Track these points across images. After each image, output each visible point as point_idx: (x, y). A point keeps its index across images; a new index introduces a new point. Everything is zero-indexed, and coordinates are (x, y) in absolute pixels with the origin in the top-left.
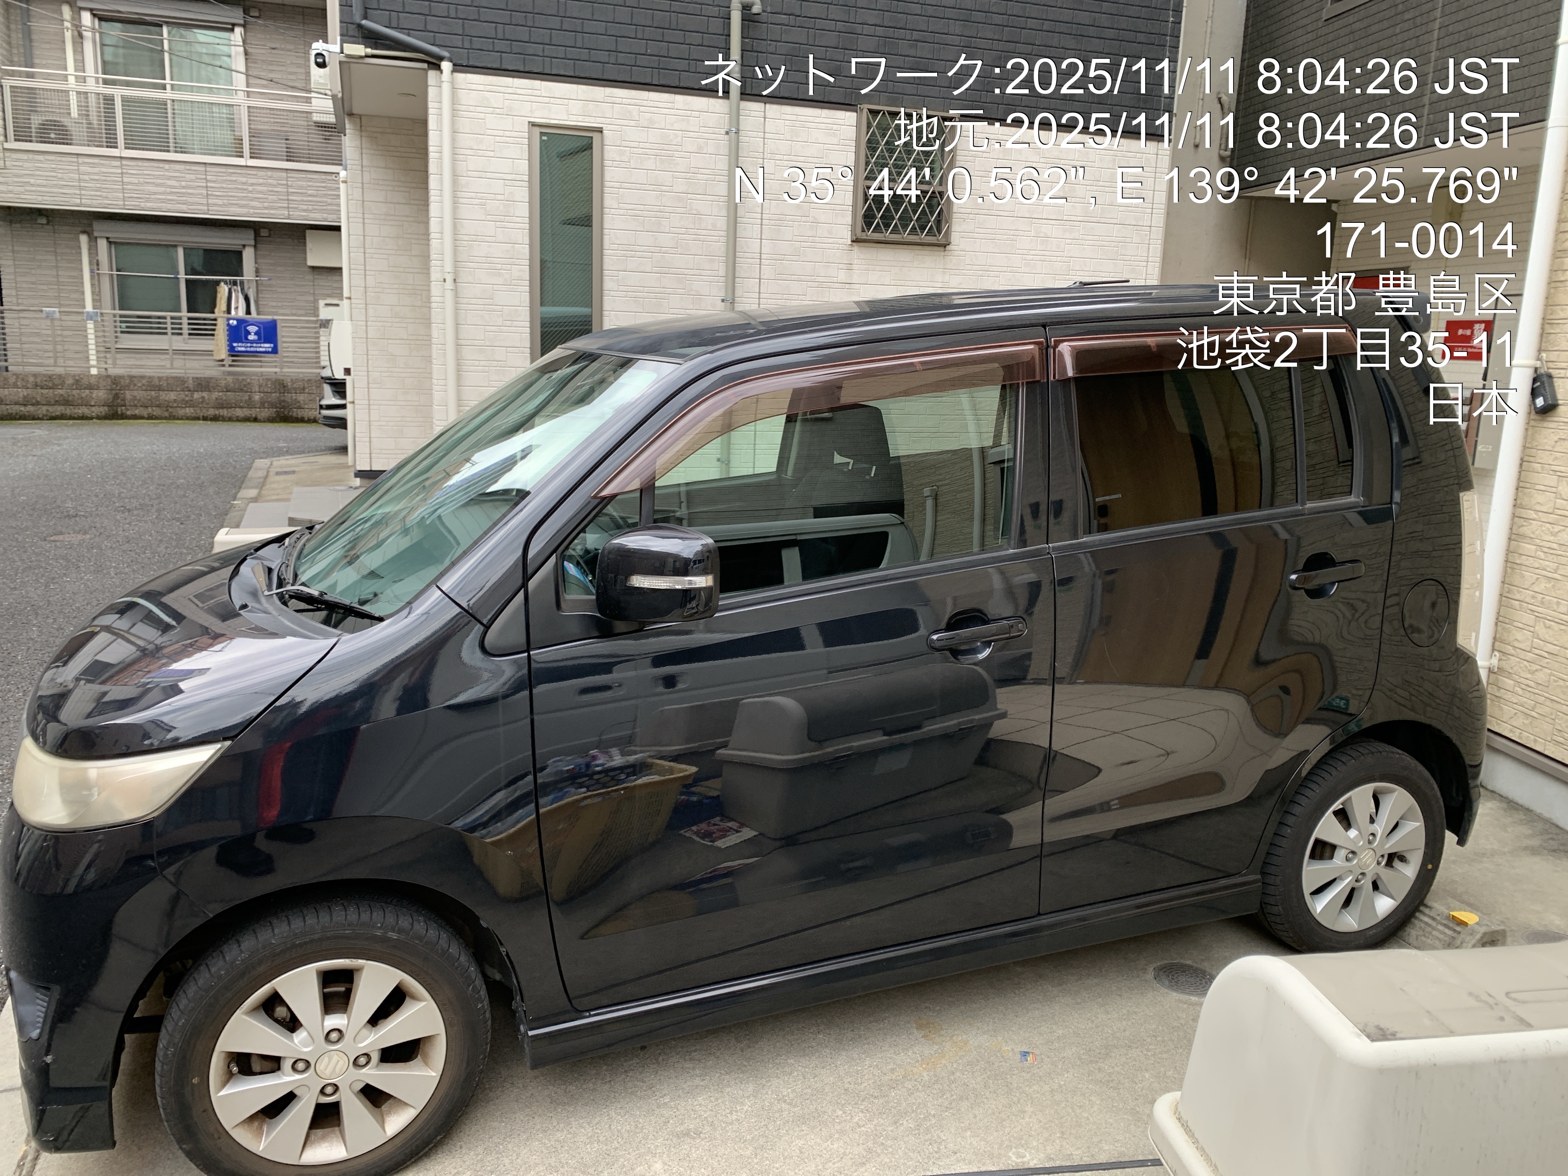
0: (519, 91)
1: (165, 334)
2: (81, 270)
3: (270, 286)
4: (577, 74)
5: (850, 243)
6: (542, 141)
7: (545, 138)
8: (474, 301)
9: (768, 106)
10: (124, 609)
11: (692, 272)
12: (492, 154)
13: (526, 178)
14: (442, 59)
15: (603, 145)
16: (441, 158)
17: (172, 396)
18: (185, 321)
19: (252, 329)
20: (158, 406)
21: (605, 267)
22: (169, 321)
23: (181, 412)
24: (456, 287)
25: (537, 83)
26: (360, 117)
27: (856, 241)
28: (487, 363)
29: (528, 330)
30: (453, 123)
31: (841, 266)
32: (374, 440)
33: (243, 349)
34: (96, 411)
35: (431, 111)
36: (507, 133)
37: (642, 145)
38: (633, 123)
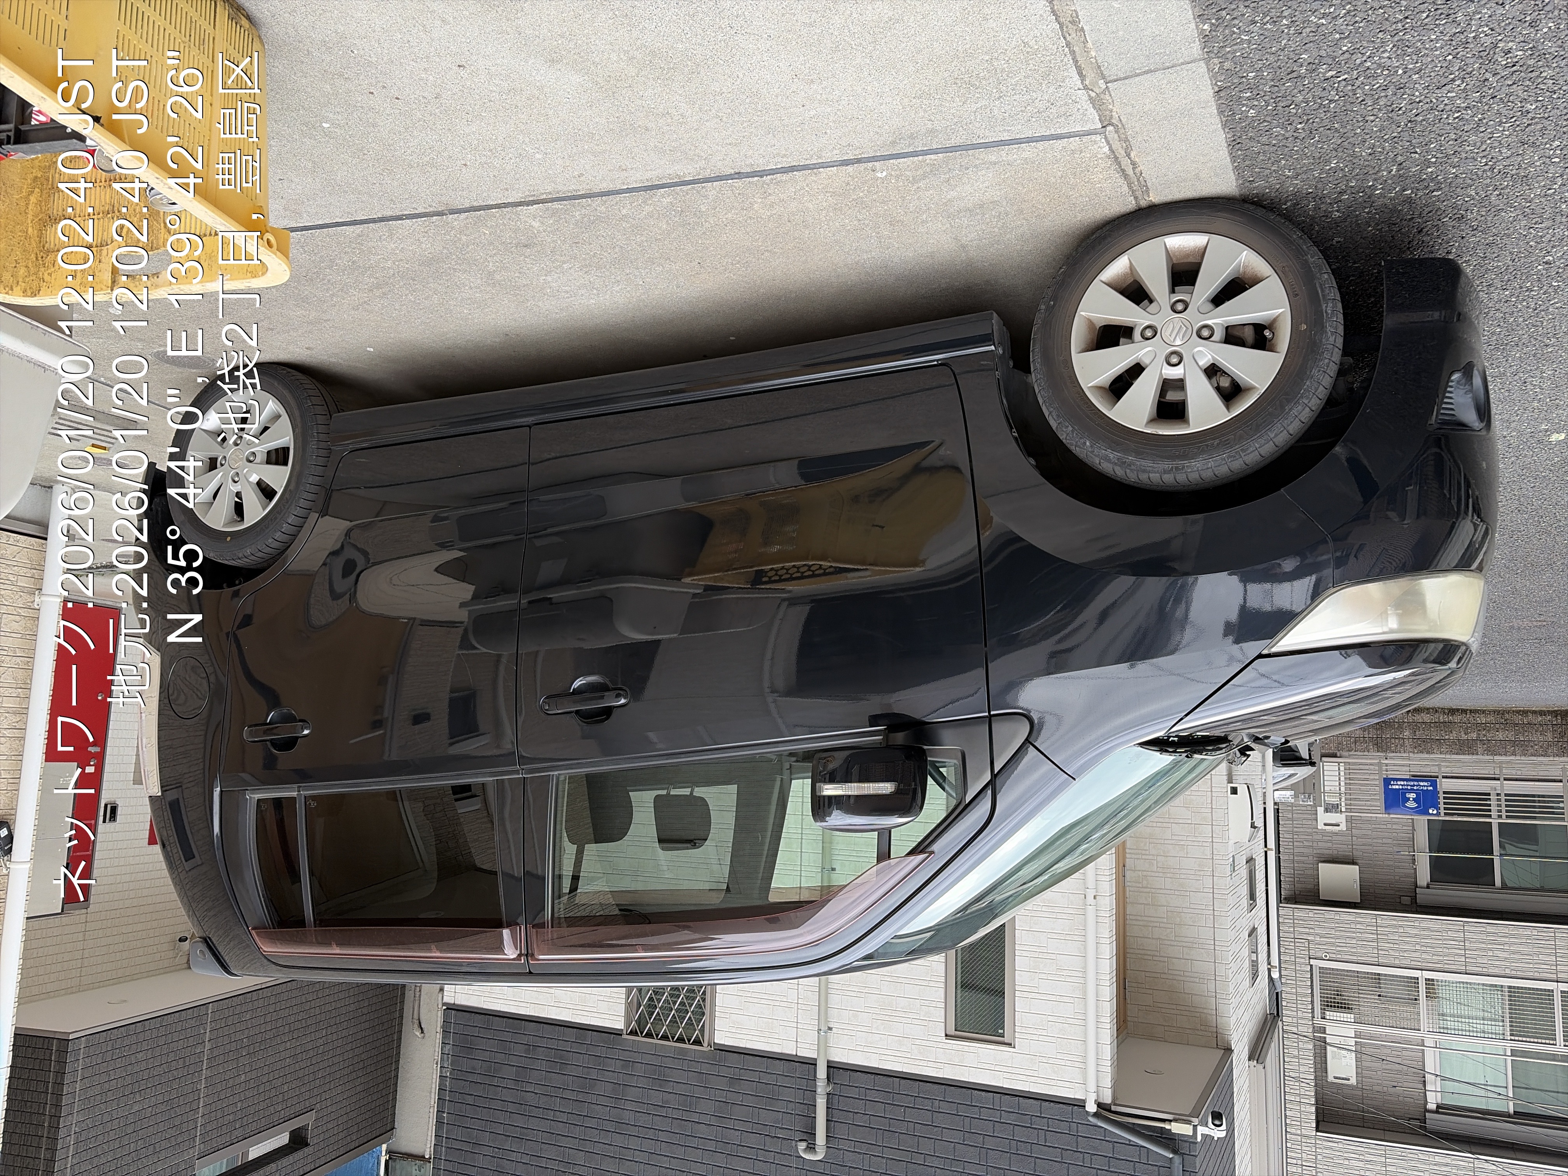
0: (1024, 1078)
3: (1400, 845)
4: (970, 1091)
6: (1003, 1028)
7: (1000, 1031)
9: (795, 1053)
12: (1050, 1018)
13: (1018, 994)
14: (1095, 1114)
15: (946, 1022)
16: (1096, 1018)
17: (1500, 735)
18: (1493, 814)
19: (1411, 804)
20: (1517, 725)
23: (1490, 718)
24: (1084, 891)
25: (1005, 1085)
26: (1217, 1046)
30: (1086, 1051)
33: (1422, 784)
35: (1109, 1063)
37: (909, 1021)
38: (917, 1042)
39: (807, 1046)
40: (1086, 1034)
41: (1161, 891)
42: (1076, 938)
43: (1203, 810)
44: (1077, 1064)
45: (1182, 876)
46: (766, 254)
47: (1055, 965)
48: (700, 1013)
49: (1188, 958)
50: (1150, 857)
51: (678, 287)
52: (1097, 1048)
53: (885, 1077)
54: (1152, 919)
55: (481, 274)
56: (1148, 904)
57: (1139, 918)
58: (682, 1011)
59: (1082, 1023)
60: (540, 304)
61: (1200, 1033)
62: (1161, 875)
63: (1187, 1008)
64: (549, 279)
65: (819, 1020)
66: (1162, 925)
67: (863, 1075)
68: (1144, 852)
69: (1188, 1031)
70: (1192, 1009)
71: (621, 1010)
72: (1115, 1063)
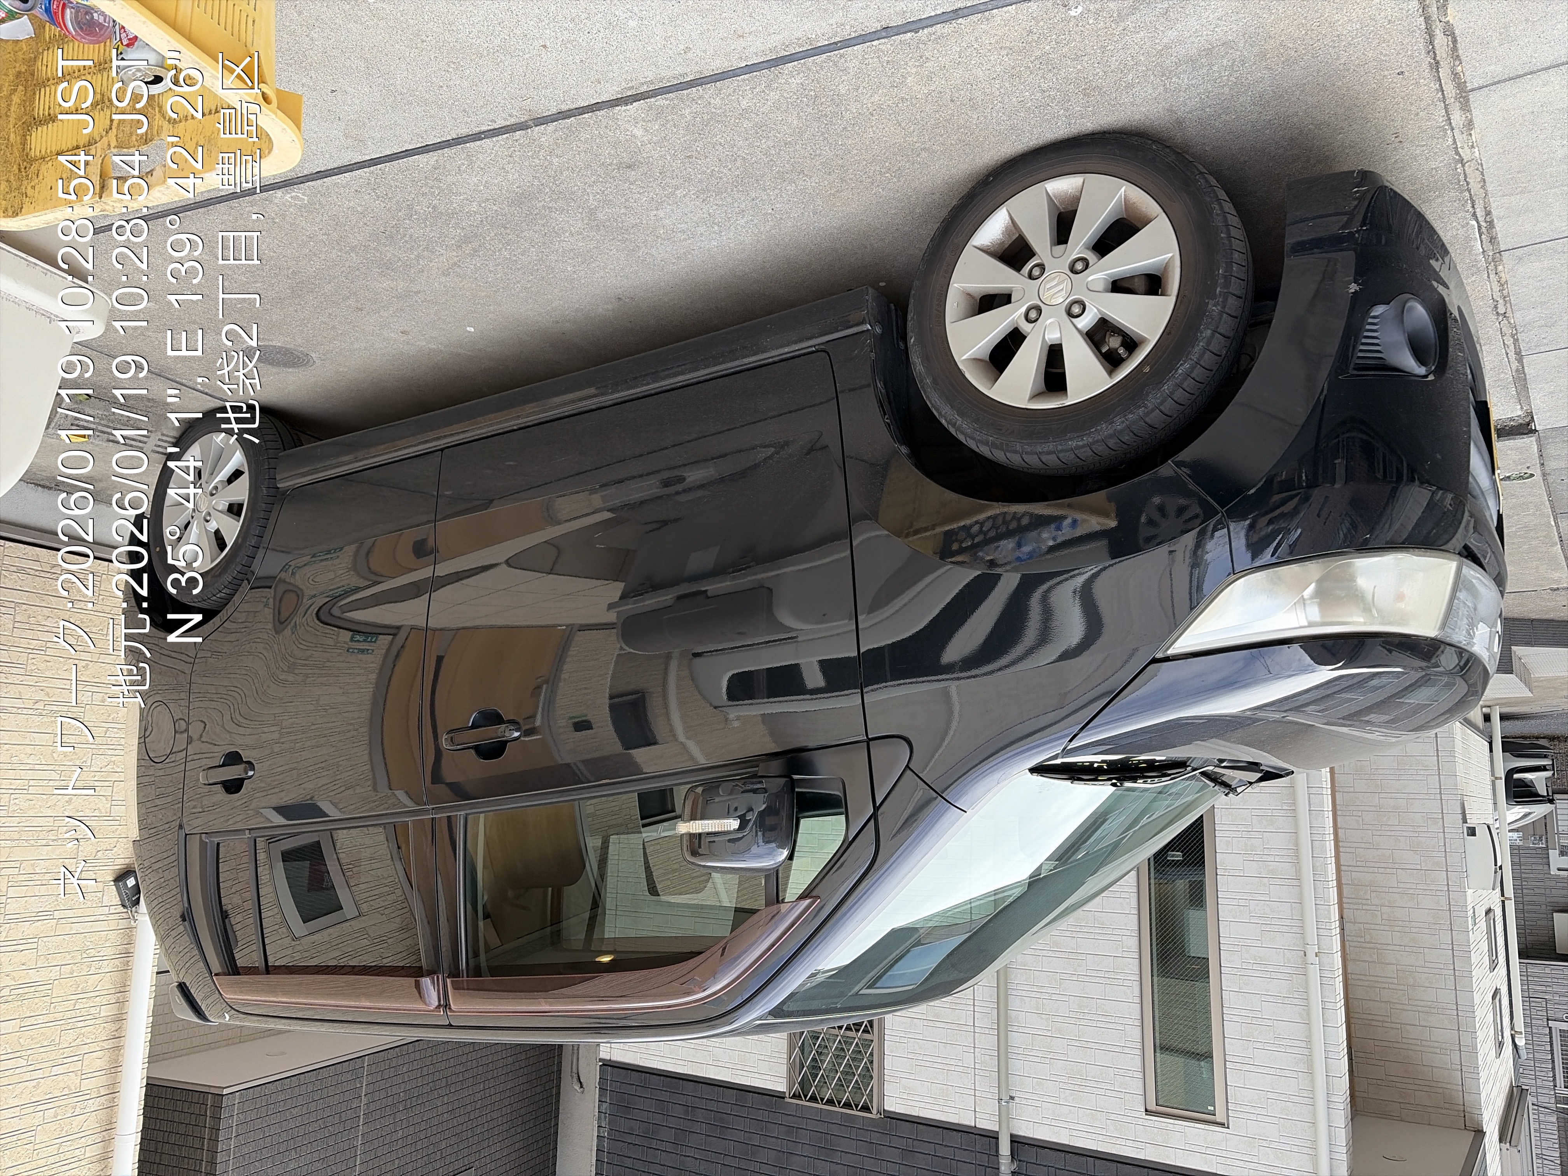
6: (1213, 1106)
8: (1283, 929)
9: (973, 1124)
13: (1230, 1065)
15: (1145, 1095)
24: (1304, 947)
30: (1315, 1134)
37: (1103, 1092)
38: (1113, 1117)
39: (987, 1117)
40: (1314, 1114)
41: (1389, 947)
42: (1295, 1001)
43: (1434, 854)
44: (1305, 1150)
45: (1414, 930)
46: (924, 154)
47: (1272, 1034)
48: (867, 1075)
49: (1425, 1024)
50: (1373, 908)
51: (815, 213)
52: (1330, 1131)
53: (1077, 1156)
54: (1380, 979)
55: (581, 213)
56: (1375, 962)
57: (1363, 977)
58: (849, 1073)
59: (1310, 1102)
60: (654, 251)
61: (1443, 1111)
62: (1387, 928)
63: (1427, 1083)
64: (661, 214)
65: (999, 1087)
66: (1391, 986)
67: (1052, 1152)
68: (1364, 902)
69: (1430, 1110)
70: (1433, 1084)
71: (783, 1070)
72: (1351, 1149)
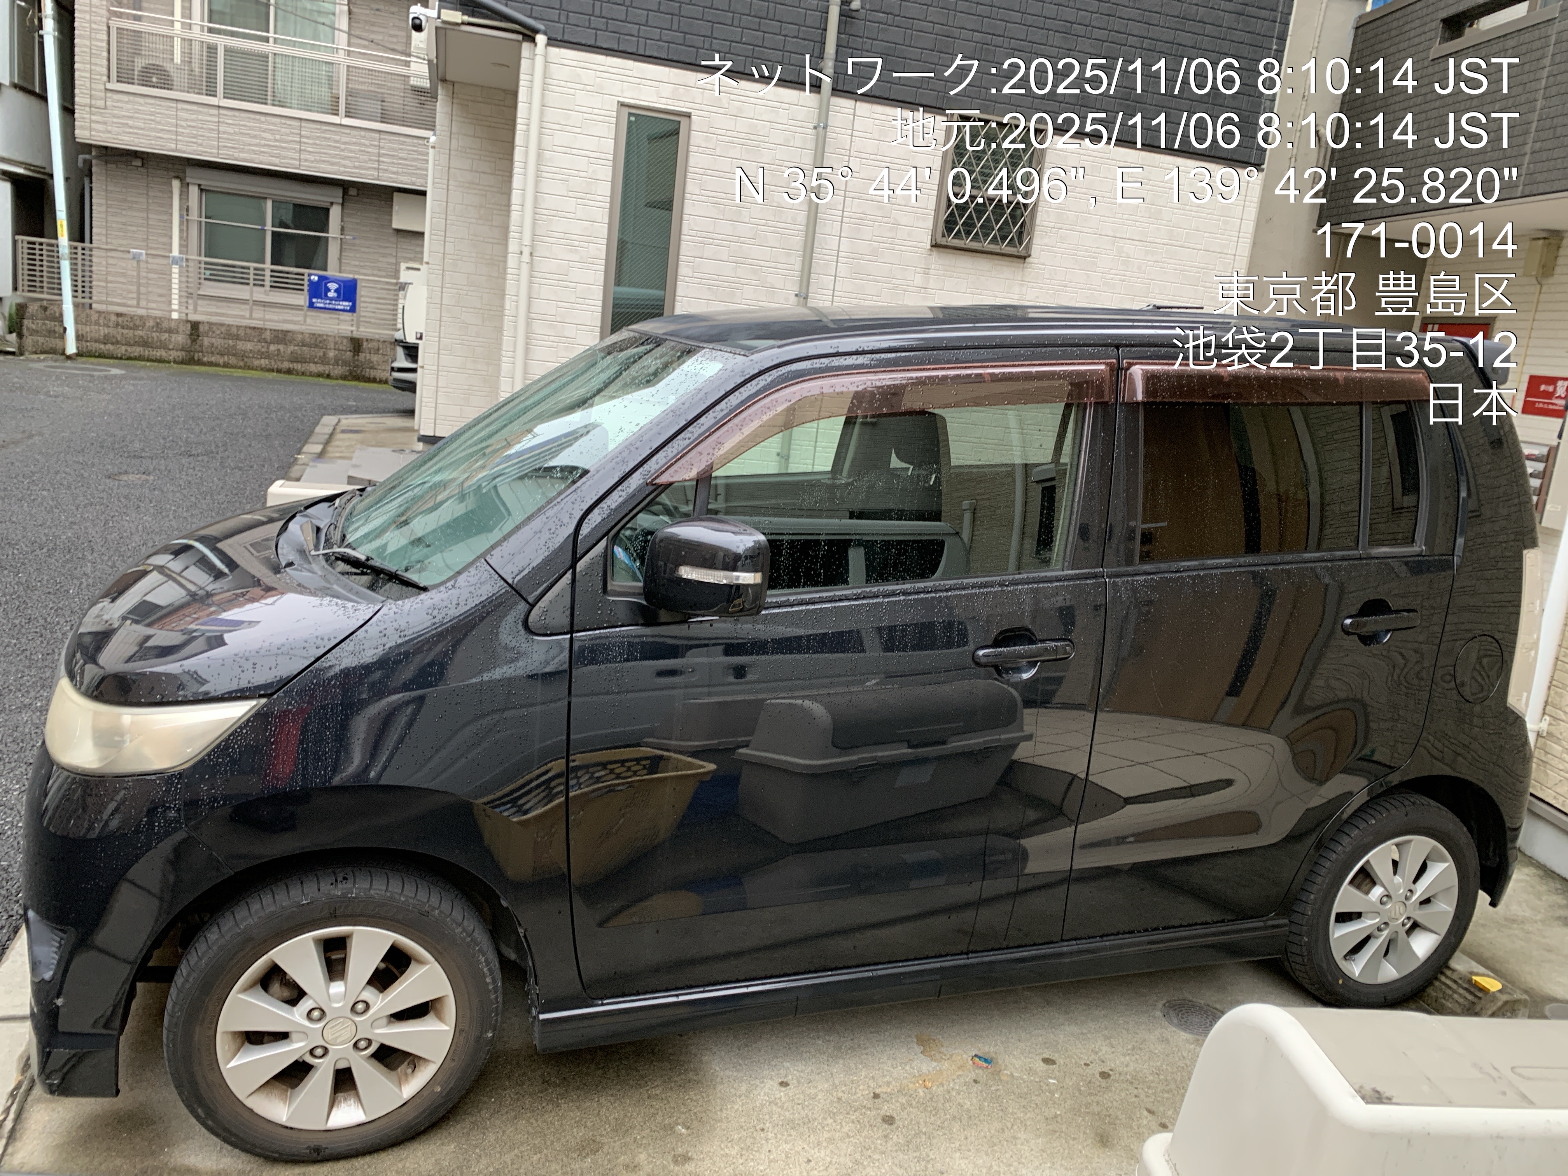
0: (611, 70)
1: (248, 284)
2: (171, 215)
3: (354, 245)
4: (670, 57)
5: (929, 247)
6: (629, 122)
7: (633, 119)
8: (548, 276)
9: (858, 103)
10: (180, 551)
11: (768, 264)
12: (578, 130)
13: (611, 157)
14: (536, 31)
15: (690, 130)
16: (528, 131)
17: (249, 346)
18: (268, 273)
19: (333, 286)
20: (234, 355)
21: (682, 252)
22: (252, 271)
23: (256, 363)
24: (532, 260)
25: (629, 63)
26: (453, 83)
27: (935, 246)
28: (557, 339)
29: (600, 309)
30: (543, 96)
31: (918, 270)
32: (440, 406)
33: (322, 305)
34: (174, 354)
35: (522, 83)
36: (596, 111)
37: (729, 133)
38: (722, 110)
39: (843, 110)
40: (542, 113)
42: (545, 212)
43: (449, 319)
44: (555, 82)
45: (474, 255)
47: (569, 185)
48: (959, 150)
49: (476, 173)
52: (531, 99)
59: (545, 125)
65: (825, 138)
70: (475, 121)
72: (518, 81)
